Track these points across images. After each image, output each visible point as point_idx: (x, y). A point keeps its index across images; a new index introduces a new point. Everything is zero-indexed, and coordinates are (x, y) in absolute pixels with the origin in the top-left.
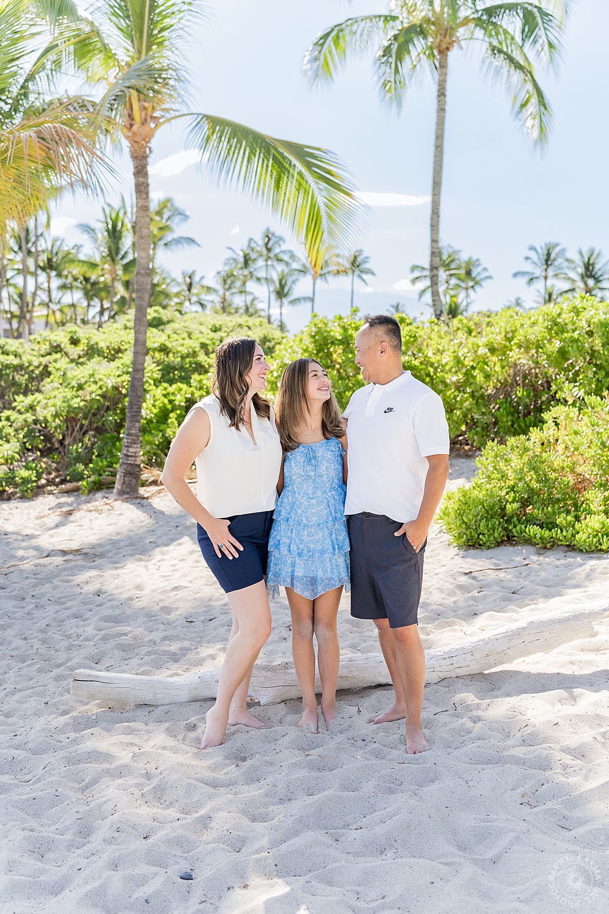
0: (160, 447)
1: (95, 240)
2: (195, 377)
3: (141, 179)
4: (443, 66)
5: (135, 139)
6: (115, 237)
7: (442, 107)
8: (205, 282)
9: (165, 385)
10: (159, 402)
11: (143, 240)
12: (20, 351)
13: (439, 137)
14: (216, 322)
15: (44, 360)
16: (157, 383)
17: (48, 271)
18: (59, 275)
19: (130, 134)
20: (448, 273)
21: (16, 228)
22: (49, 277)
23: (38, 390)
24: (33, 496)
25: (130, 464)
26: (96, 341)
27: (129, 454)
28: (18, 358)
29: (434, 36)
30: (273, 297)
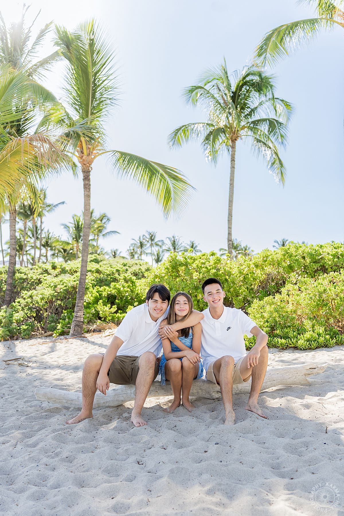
0: (94, 316)
1: (69, 231)
2: (113, 284)
3: (87, 182)
4: (233, 147)
5: (84, 163)
6: (79, 231)
7: (233, 166)
8: (122, 255)
9: (98, 287)
10: (94, 294)
11: (87, 211)
12: (27, 272)
13: (232, 180)
14: (125, 262)
15: (39, 277)
16: (94, 286)
17: (46, 247)
18: (51, 249)
19: (82, 160)
20: (237, 252)
21: (31, 226)
22: (47, 250)
23: (35, 289)
24: (29, 338)
25: (78, 321)
26: (65, 266)
27: (78, 316)
28: (26, 275)
29: (229, 134)
30: (154, 262)
